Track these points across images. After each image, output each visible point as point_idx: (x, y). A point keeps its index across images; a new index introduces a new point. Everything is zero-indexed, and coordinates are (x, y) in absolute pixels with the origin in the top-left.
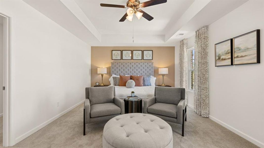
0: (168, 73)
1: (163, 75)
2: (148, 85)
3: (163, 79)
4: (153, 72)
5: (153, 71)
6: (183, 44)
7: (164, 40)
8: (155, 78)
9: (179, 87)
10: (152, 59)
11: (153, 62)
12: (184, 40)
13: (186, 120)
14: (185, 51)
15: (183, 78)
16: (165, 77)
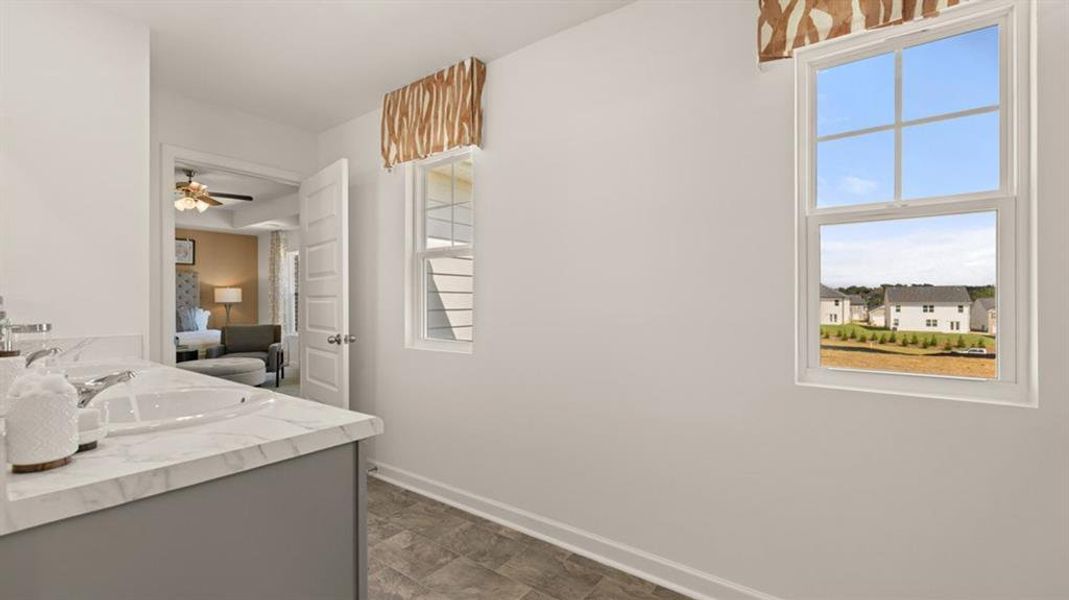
0: (240, 300)
1: (228, 306)
2: (189, 330)
3: (228, 314)
4: (198, 299)
5: (198, 295)
6: (278, 239)
7: (232, 223)
8: (208, 313)
9: (269, 322)
10: (194, 264)
11: (196, 270)
12: (280, 233)
13: (283, 377)
14: (282, 254)
15: (278, 309)
16: (232, 310)
